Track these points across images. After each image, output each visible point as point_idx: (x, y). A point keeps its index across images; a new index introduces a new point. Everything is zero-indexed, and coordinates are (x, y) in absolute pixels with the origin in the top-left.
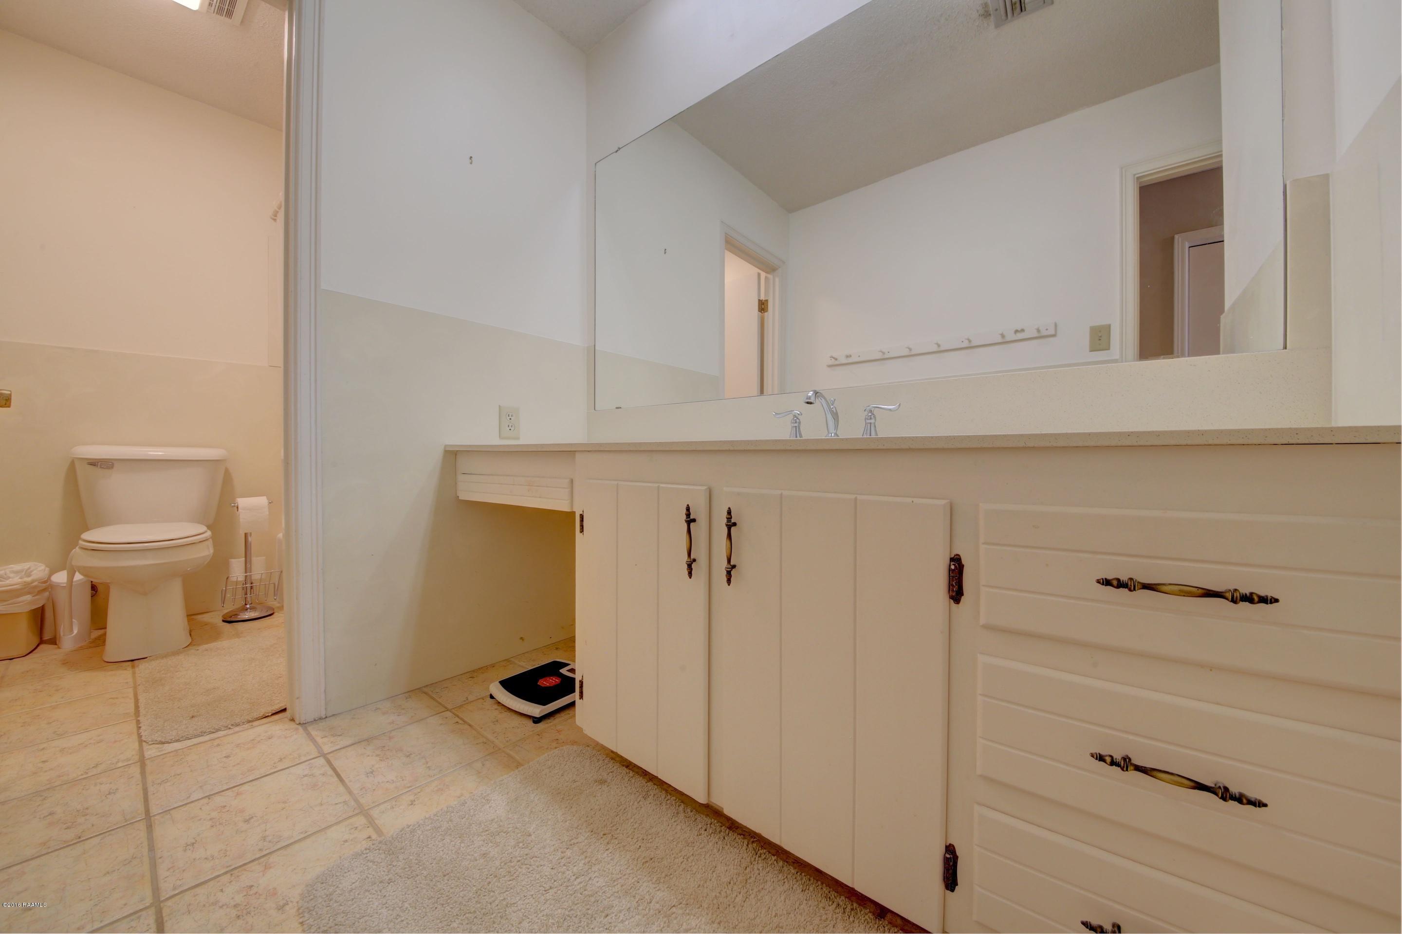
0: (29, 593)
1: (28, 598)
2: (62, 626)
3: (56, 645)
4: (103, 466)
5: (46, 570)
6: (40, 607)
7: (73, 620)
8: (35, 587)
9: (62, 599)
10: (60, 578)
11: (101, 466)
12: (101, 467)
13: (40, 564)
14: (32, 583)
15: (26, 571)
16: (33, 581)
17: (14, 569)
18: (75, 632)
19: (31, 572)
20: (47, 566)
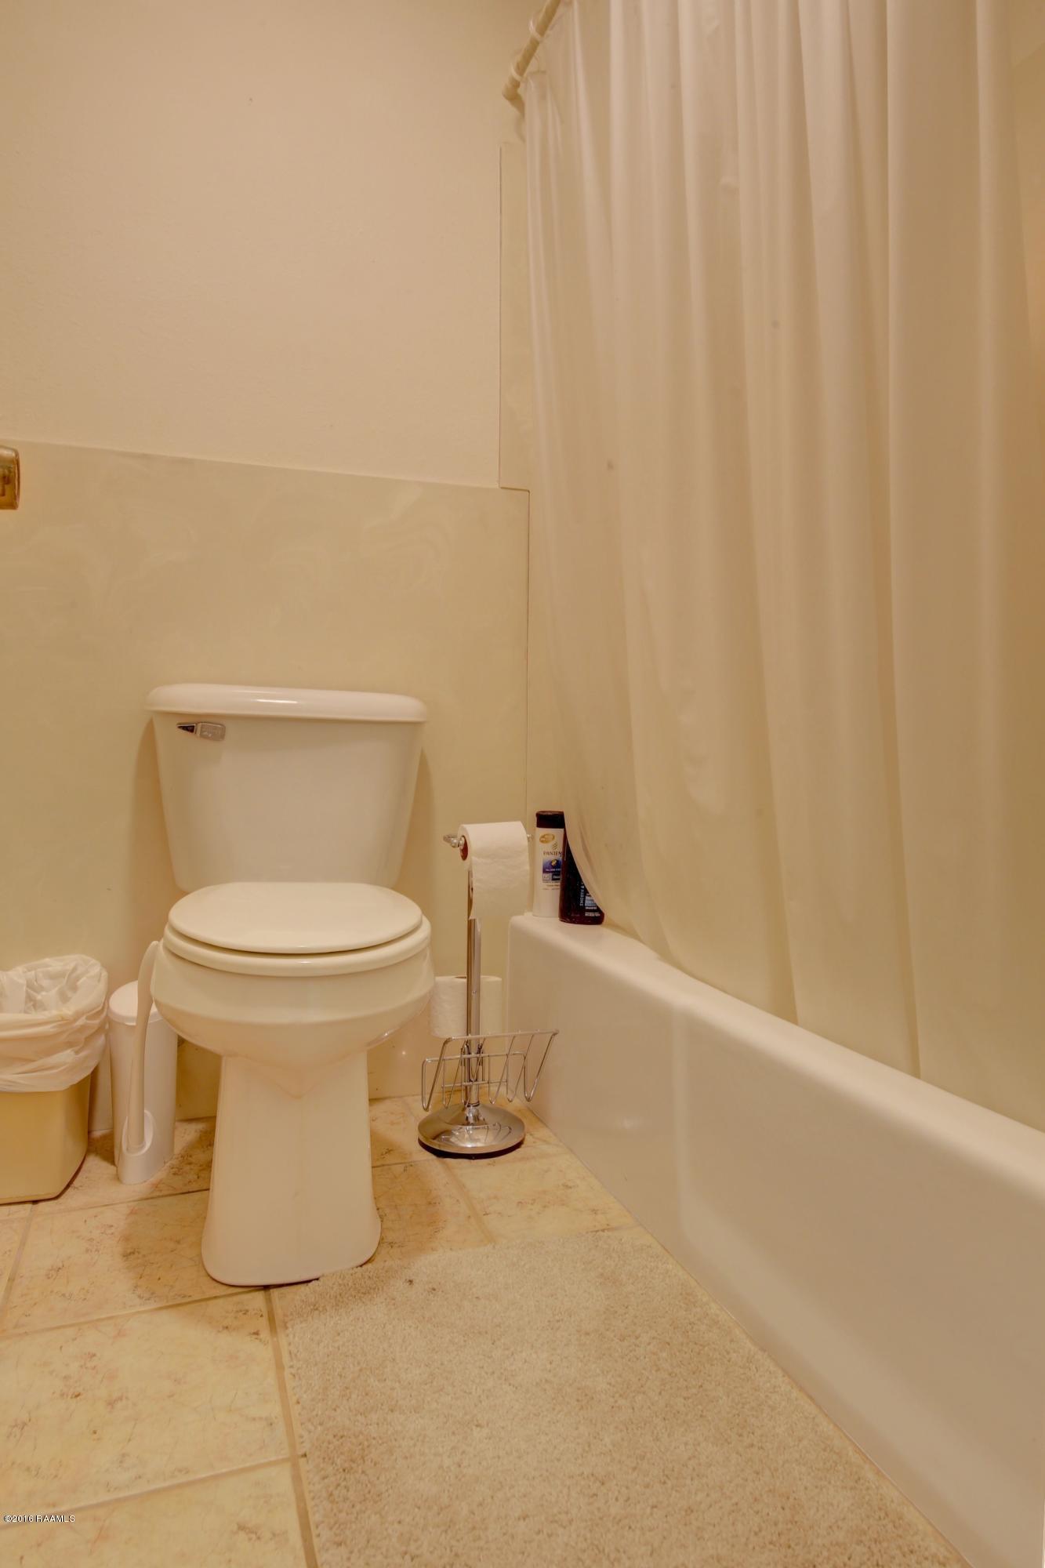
0: (70, 1044)
1: (67, 1056)
2: (126, 1122)
3: (113, 1162)
4: (205, 733)
5: (103, 975)
6: (86, 1078)
7: (145, 1111)
8: (83, 1028)
9: (127, 1051)
10: (126, 1003)
11: (202, 732)
12: (202, 736)
13: (93, 961)
14: (75, 1020)
15: (69, 975)
16: (78, 1015)
17: (49, 969)
18: (148, 1144)
19: (78, 979)
20: (105, 966)
